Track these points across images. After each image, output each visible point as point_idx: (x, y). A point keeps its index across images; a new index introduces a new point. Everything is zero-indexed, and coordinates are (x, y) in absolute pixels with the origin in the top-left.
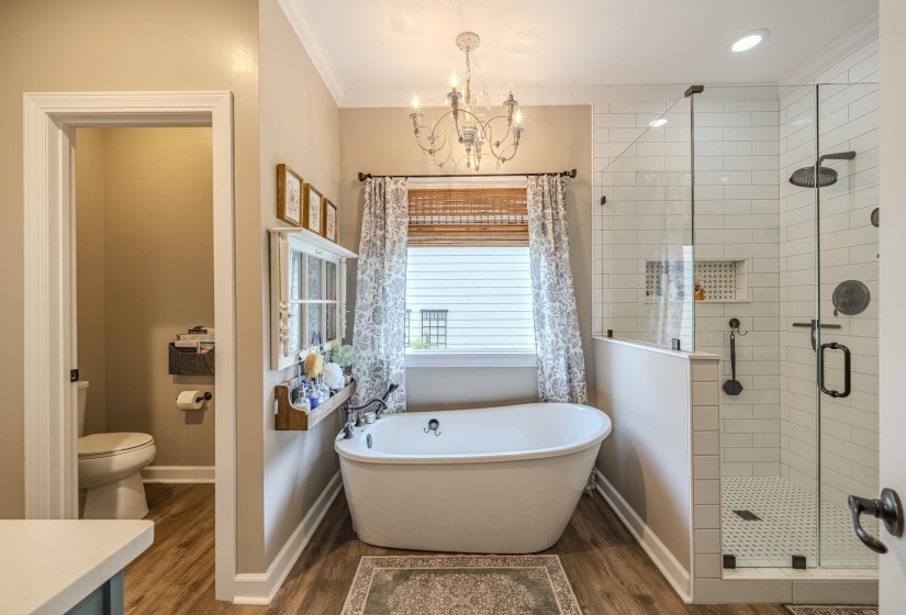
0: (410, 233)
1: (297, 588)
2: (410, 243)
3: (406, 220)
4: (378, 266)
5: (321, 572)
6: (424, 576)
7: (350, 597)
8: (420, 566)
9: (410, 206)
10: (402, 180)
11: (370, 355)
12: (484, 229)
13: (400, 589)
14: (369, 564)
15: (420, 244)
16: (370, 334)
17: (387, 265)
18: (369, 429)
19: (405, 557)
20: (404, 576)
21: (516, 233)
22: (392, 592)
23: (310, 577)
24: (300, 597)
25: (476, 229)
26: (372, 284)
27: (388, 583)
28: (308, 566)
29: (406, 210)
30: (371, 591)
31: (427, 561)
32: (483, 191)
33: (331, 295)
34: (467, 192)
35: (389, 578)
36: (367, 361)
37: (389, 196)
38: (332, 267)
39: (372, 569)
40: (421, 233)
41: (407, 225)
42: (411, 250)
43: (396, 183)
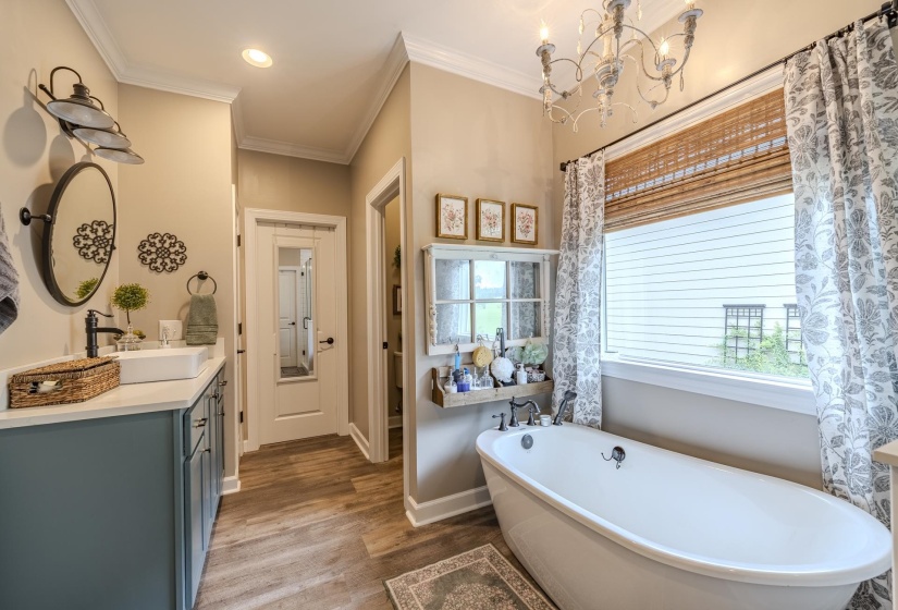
0: (607, 215)
1: (435, 531)
2: (607, 227)
3: (602, 201)
4: (574, 260)
5: (457, 533)
6: (505, 596)
7: (447, 561)
8: (514, 586)
9: (606, 184)
10: (599, 154)
11: (566, 356)
12: (707, 181)
13: (477, 586)
14: (485, 552)
15: (625, 224)
16: (566, 334)
17: (581, 257)
18: (532, 431)
19: (513, 569)
20: (493, 581)
21: (770, 172)
22: (470, 582)
23: (448, 530)
24: (431, 536)
25: (695, 185)
26: (570, 280)
27: (479, 574)
28: (457, 523)
29: (603, 188)
30: (461, 570)
31: (525, 588)
32: (707, 124)
33: (536, 294)
34: (680, 137)
35: (483, 573)
36: (562, 362)
37: (582, 179)
38: (536, 266)
39: (483, 556)
40: (621, 210)
41: (603, 206)
42: (608, 236)
43: (593, 160)
